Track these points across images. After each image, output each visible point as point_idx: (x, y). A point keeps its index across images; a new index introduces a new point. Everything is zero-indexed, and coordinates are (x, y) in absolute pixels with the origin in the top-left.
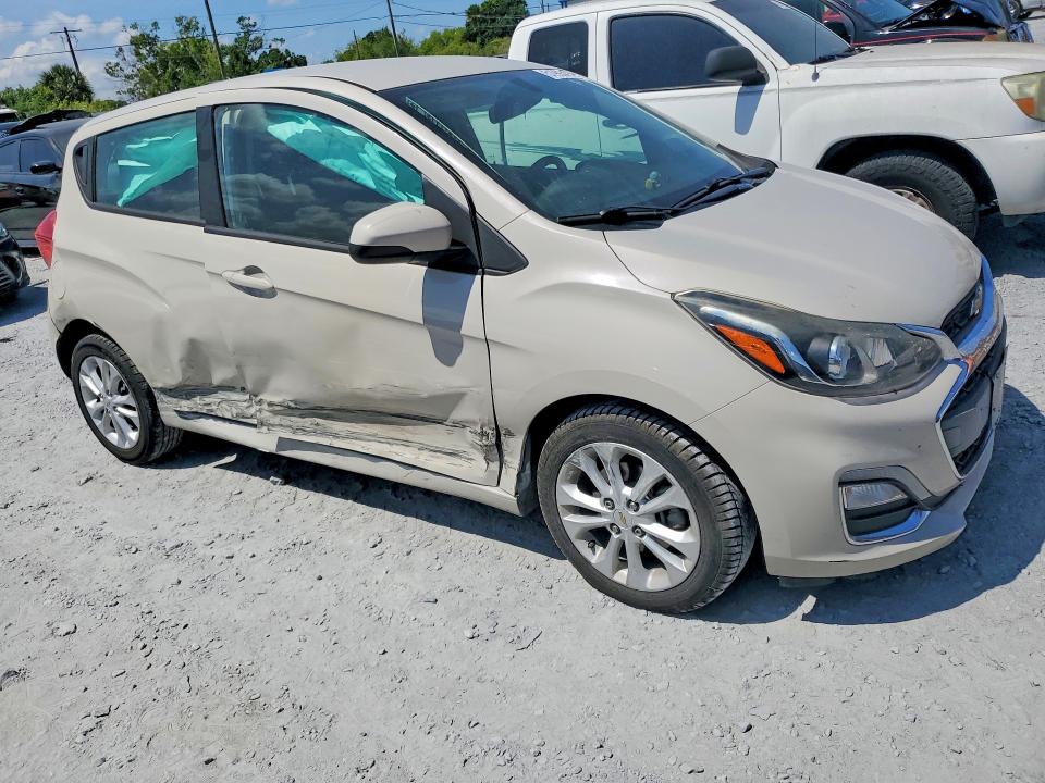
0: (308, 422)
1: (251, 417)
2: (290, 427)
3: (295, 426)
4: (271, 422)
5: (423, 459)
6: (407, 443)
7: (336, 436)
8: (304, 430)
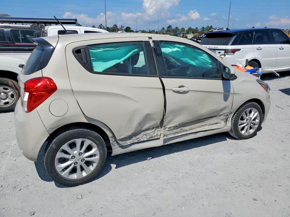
0: (179, 130)
1: (155, 137)
2: (172, 133)
3: (174, 133)
4: (167, 134)
5: (211, 127)
6: (205, 125)
7: (186, 131)
8: (177, 133)
